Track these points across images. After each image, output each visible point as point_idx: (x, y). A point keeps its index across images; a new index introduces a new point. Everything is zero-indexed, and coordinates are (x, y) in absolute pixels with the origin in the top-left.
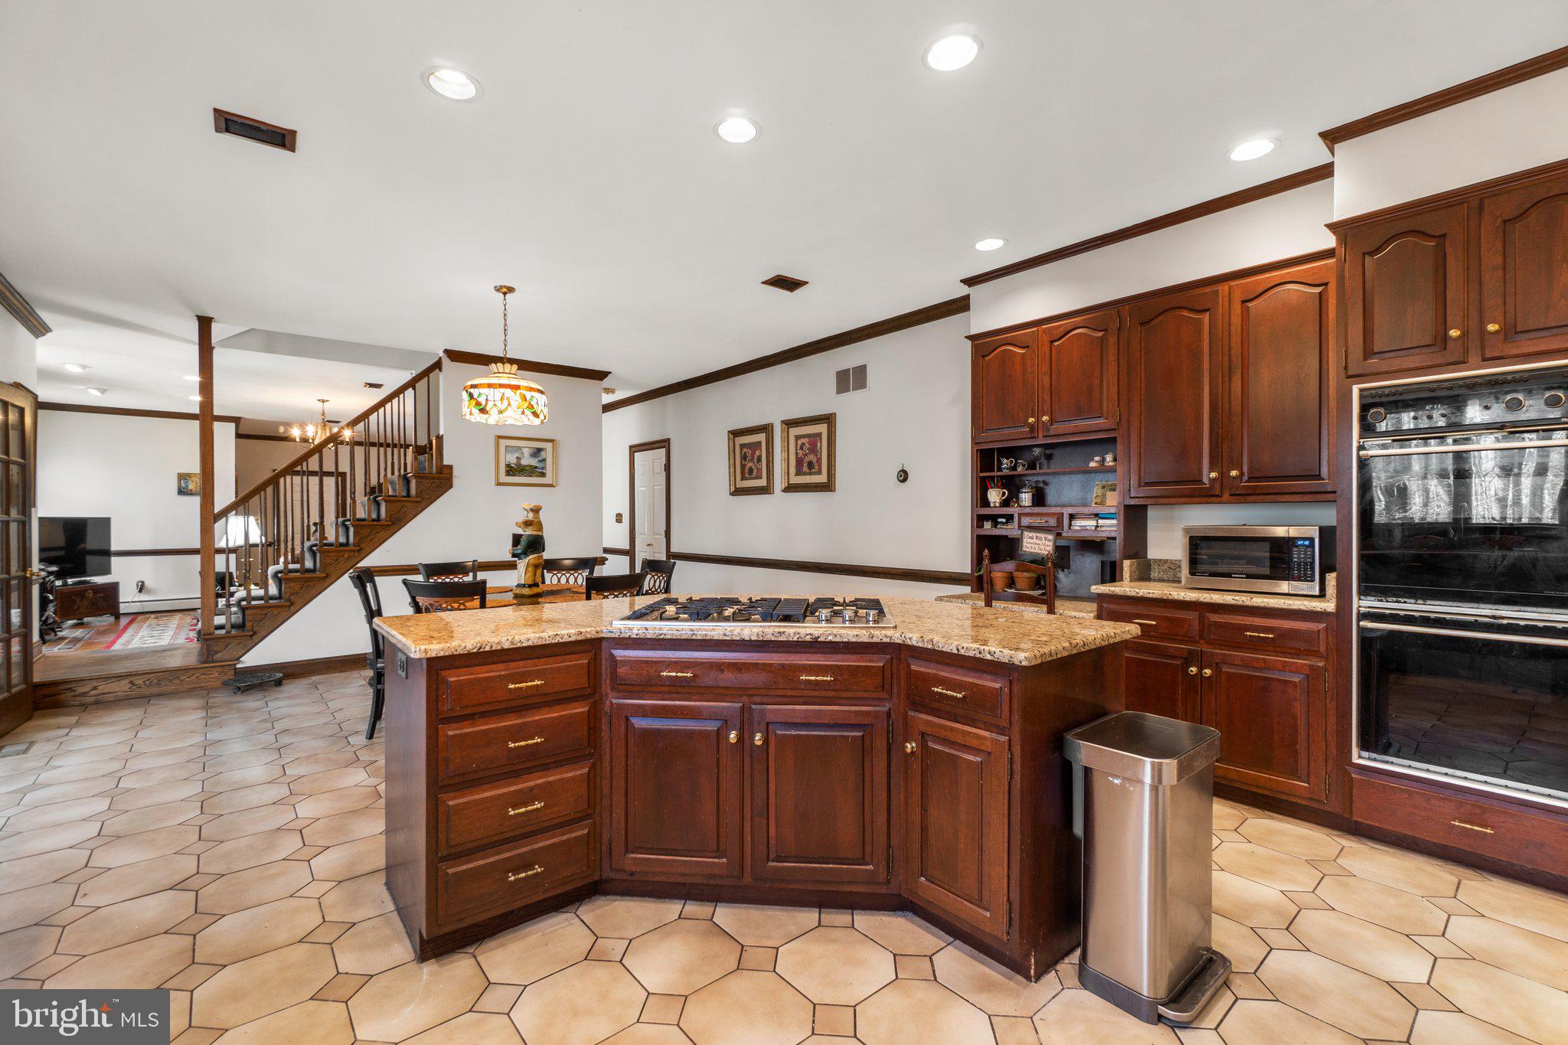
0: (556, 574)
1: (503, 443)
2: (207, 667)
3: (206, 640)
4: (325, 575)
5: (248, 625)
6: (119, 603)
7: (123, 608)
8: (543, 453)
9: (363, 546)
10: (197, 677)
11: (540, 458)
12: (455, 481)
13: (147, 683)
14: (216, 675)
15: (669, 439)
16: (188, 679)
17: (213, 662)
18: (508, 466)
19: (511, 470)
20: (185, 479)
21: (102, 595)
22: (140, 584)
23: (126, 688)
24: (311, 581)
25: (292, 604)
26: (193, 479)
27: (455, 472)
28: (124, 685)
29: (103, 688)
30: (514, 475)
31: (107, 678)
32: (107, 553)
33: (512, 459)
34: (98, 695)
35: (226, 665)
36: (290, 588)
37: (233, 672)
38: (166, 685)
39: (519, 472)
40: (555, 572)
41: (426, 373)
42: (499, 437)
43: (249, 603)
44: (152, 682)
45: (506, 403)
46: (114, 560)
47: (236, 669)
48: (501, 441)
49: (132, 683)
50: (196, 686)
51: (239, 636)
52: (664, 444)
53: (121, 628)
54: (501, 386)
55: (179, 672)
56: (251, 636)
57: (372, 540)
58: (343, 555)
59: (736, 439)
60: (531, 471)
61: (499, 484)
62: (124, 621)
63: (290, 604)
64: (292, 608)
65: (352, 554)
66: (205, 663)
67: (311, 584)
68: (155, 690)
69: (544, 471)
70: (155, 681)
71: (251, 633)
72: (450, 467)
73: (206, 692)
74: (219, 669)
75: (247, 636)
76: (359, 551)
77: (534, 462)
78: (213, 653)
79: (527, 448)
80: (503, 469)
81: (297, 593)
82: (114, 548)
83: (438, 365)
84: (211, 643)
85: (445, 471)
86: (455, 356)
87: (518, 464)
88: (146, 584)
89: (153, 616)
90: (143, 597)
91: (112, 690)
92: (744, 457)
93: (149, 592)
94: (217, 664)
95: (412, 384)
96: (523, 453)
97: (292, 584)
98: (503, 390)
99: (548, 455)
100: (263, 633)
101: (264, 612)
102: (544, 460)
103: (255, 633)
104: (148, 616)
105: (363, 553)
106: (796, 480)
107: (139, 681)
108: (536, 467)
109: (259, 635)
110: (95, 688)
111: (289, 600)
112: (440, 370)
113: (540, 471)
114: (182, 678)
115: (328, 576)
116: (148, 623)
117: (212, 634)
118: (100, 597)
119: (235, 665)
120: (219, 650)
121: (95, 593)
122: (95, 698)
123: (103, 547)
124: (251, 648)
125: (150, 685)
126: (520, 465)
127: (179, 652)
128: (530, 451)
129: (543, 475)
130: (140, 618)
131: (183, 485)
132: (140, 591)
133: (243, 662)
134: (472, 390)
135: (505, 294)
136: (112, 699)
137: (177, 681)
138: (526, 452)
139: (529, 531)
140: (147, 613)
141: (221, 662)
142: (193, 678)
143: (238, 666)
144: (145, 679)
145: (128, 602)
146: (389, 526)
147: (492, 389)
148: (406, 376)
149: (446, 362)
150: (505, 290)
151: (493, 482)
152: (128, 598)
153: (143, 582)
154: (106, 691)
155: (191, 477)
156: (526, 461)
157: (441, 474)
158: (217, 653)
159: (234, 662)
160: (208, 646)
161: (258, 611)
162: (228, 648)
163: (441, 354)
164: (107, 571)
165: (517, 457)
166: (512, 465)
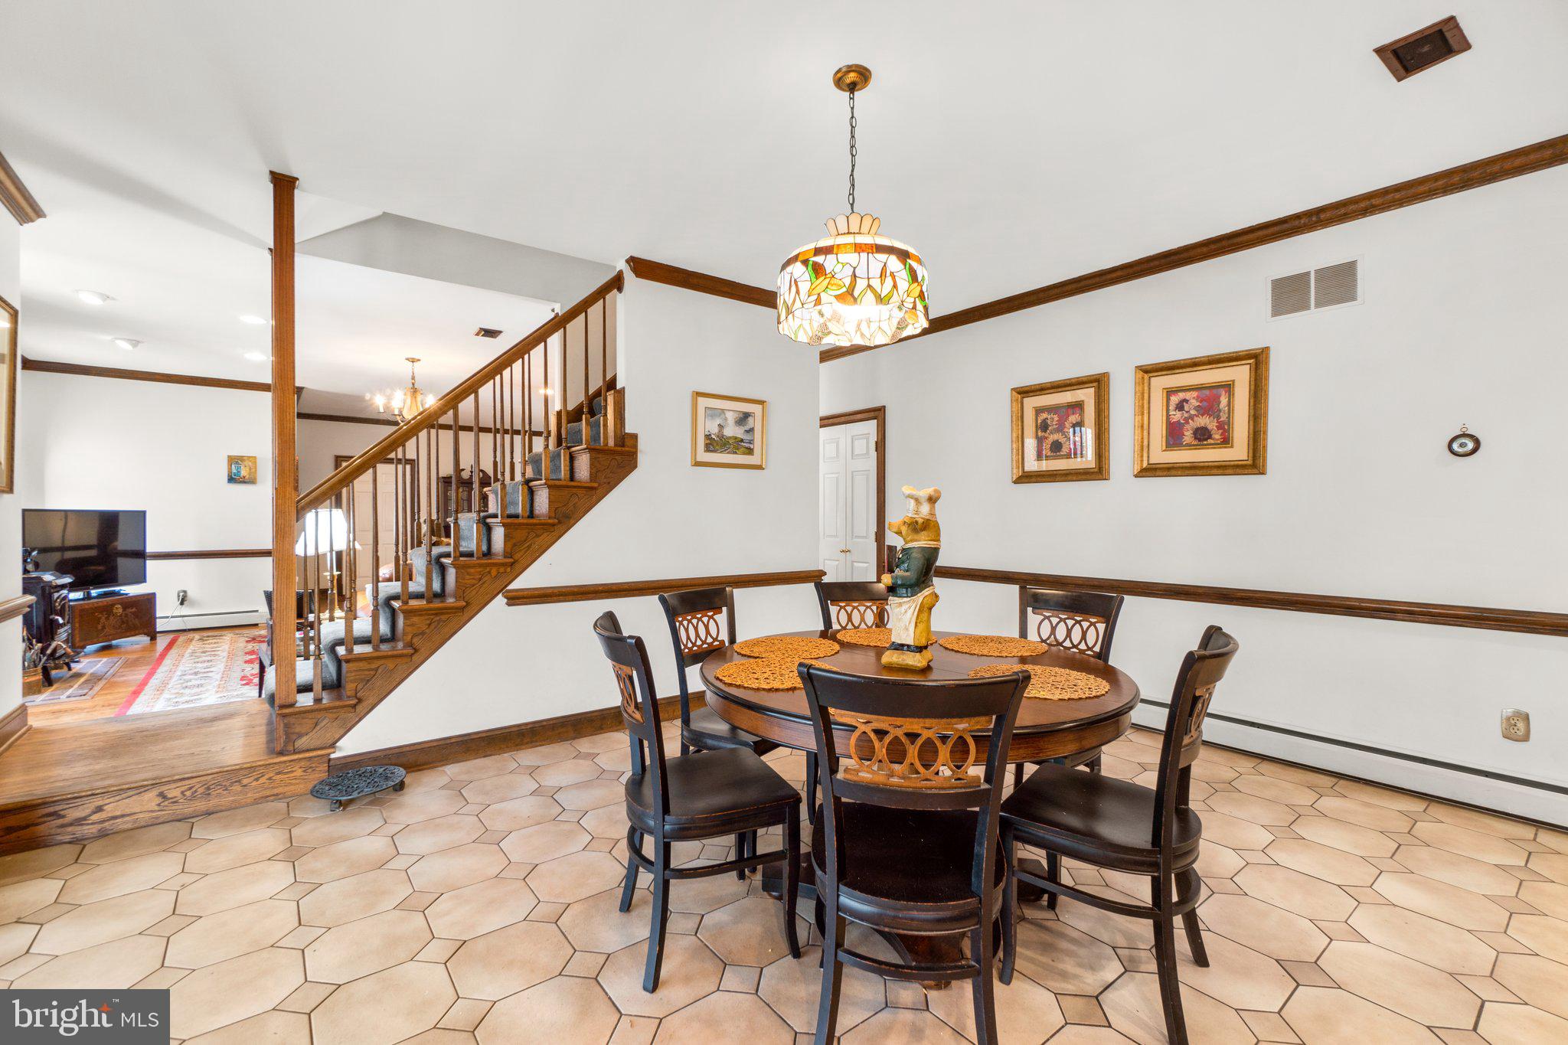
0: (844, 607)
1: (703, 402)
2: (285, 762)
3: (284, 716)
4: (464, 604)
5: (349, 688)
6: (155, 618)
7: (160, 626)
8: (750, 419)
9: (516, 557)
10: (270, 779)
11: (747, 428)
12: (641, 458)
13: (188, 793)
14: (299, 773)
15: (884, 407)
16: (254, 783)
17: (295, 752)
18: (708, 437)
19: (711, 445)
20: (237, 463)
21: (134, 610)
22: (181, 594)
23: (153, 806)
24: (442, 614)
25: (416, 650)
26: (246, 463)
27: (641, 444)
28: (150, 800)
29: (113, 808)
30: (715, 451)
31: (121, 791)
32: (141, 555)
33: (713, 429)
34: (103, 821)
35: (315, 757)
36: (412, 625)
37: (325, 767)
38: (219, 795)
39: (721, 447)
40: (843, 604)
41: (601, 293)
42: (699, 394)
43: (350, 651)
44: (196, 791)
45: (889, 282)
46: (150, 564)
47: (330, 760)
48: (700, 399)
49: (162, 795)
50: (268, 793)
51: (335, 708)
52: (877, 414)
53: (158, 654)
54: (880, 249)
55: (242, 772)
56: (354, 706)
57: (529, 547)
58: (489, 572)
59: (1026, 400)
60: (734, 445)
61: (697, 464)
62: (162, 642)
63: (412, 651)
64: (415, 658)
65: (502, 570)
66: (281, 753)
67: (444, 617)
68: (201, 805)
69: (752, 447)
70: (201, 790)
71: (354, 702)
72: (635, 437)
73: (281, 806)
74: (303, 764)
75: (349, 706)
76: (512, 564)
77: (738, 432)
78: (294, 737)
79: (732, 412)
80: (701, 442)
81: (423, 633)
82: (150, 548)
83: (617, 283)
84: (292, 720)
85: (628, 442)
86: (644, 268)
87: (721, 436)
88: (189, 594)
89: (197, 636)
90: (185, 610)
91: (128, 811)
92: (1044, 426)
93: (193, 604)
94: (301, 756)
95: (559, 323)
96: (726, 419)
97: (415, 619)
98: (882, 257)
99: (755, 423)
100: (371, 701)
101: (373, 666)
102: (751, 431)
103: (360, 701)
104: (191, 635)
105: (517, 567)
106: (1160, 455)
107: (174, 792)
108: (742, 441)
109: (364, 704)
110: (99, 809)
111: (410, 645)
112: (620, 289)
113: (747, 445)
114: (245, 781)
115: (468, 604)
116: (191, 647)
117: (292, 705)
118: (133, 613)
119: (329, 754)
120: (303, 731)
121: (124, 609)
122: (99, 826)
123: (136, 547)
124: (354, 726)
125: (193, 798)
126: (723, 436)
127: (238, 722)
128: (736, 415)
129: (750, 452)
130: (182, 638)
131: (234, 470)
132: (182, 603)
133: (341, 749)
134: (820, 259)
136: (129, 826)
137: (237, 788)
138: (731, 417)
139: (922, 542)
140: (190, 630)
141: (308, 751)
142: (262, 780)
143: (333, 756)
144: (183, 789)
145: (167, 617)
146: (553, 525)
147: (864, 255)
148: (541, 314)
149: (629, 277)
151: (689, 460)
152: (167, 614)
153: (185, 592)
154: (118, 813)
155: (244, 460)
156: (732, 431)
157: (623, 446)
158: (300, 735)
159: (329, 751)
160: (287, 726)
161: (362, 665)
162: (318, 728)
163: (621, 265)
164: (141, 578)
165: (719, 425)
166: (713, 436)
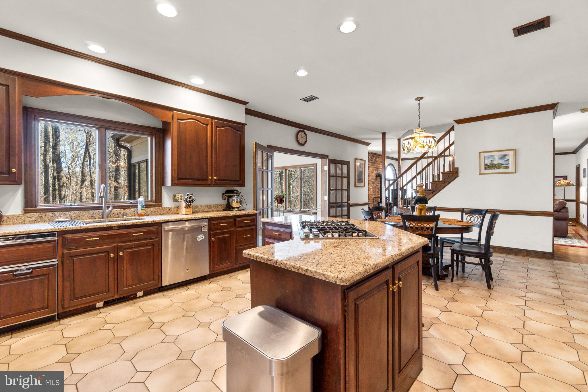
8: (507, 157)
11: (505, 160)
12: (460, 174)
18: (486, 165)
19: (487, 167)
27: (460, 170)
30: (489, 169)
33: (488, 162)
39: (492, 167)
41: (448, 132)
42: (480, 153)
48: (482, 154)
60: (499, 166)
61: (480, 174)
69: (508, 166)
72: (458, 168)
77: (501, 162)
79: (497, 155)
80: (483, 167)
83: (453, 128)
85: (456, 170)
96: (494, 158)
99: (511, 157)
102: (508, 160)
108: (503, 164)
113: (505, 165)
126: (493, 164)
128: (499, 156)
129: (507, 167)
135: (419, 100)
138: (496, 157)
146: (432, 192)
149: (456, 125)
150: (419, 99)
151: (478, 173)
156: (497, 162)
157: (454, 171)
165: (491, 161)
166: (489, 165)
